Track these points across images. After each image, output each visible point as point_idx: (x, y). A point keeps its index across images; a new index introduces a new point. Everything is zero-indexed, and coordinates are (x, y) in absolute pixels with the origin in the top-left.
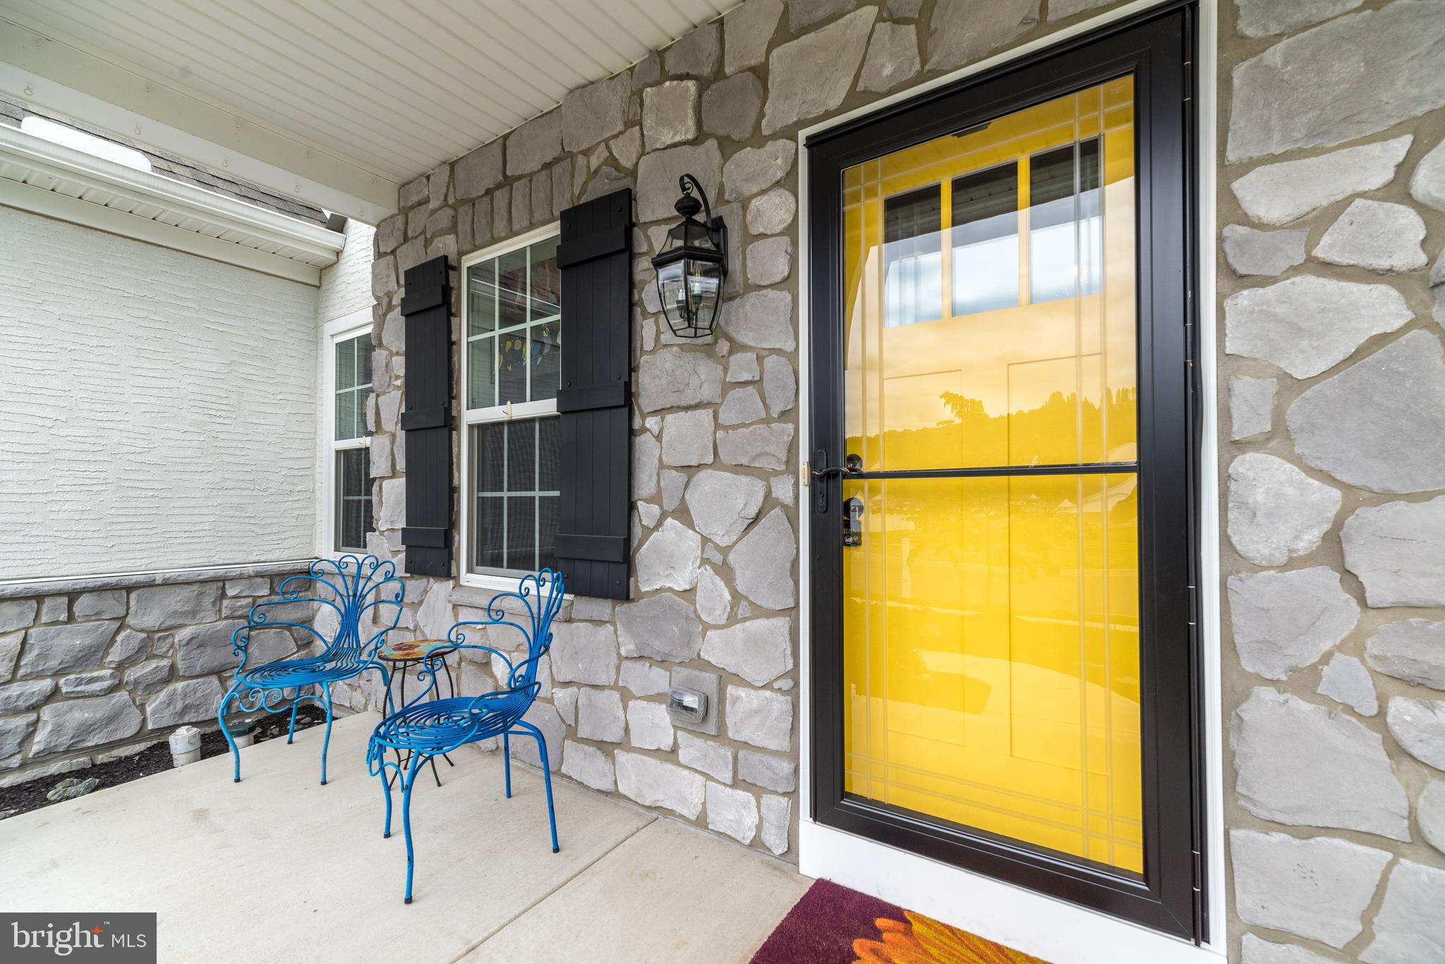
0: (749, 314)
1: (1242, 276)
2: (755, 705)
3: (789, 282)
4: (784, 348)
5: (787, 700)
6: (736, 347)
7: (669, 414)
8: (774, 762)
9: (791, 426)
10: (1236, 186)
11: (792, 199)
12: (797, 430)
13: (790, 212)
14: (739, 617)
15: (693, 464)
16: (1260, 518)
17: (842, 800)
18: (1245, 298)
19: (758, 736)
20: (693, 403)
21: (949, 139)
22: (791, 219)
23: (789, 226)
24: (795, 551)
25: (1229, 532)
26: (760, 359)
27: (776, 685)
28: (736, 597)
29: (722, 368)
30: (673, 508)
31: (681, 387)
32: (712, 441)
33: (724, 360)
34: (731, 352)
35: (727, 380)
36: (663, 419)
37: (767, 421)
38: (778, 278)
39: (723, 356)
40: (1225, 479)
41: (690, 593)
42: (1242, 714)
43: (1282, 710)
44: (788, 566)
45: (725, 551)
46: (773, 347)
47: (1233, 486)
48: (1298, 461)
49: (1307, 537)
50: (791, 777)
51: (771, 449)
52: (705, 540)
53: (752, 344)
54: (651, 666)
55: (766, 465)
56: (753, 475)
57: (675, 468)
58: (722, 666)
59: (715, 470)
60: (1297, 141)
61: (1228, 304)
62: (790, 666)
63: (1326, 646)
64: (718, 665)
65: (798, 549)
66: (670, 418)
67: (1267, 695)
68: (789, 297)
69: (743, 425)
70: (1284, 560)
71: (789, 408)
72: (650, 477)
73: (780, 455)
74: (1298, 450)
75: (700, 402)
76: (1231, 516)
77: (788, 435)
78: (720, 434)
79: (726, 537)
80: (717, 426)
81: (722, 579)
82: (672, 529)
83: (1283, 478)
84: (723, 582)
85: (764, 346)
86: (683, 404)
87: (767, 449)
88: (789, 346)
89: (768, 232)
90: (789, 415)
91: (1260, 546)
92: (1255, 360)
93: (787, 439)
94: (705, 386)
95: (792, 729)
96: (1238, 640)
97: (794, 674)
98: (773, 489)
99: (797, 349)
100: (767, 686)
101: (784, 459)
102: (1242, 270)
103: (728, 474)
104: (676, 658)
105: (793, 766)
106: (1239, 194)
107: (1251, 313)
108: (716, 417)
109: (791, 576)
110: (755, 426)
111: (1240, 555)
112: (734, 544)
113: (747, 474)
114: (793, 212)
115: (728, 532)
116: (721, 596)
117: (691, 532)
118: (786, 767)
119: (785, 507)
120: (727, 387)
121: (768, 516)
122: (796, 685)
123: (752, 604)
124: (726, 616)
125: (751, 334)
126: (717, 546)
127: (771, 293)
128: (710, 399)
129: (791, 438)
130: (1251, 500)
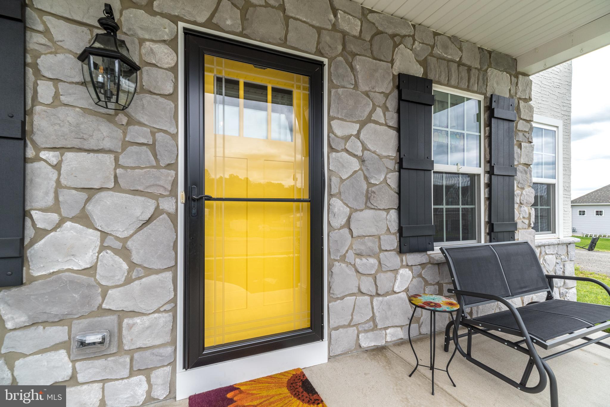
0: (145, 106)
1: (333, 148)
2: (147, 324)
3: (172, 96)
4: (169, 131)
5: (170, 315)
6: (132, 121)
7: (68, 152)
8: (162, 351)
9: (173, 173)
10: (332, 122)
11: (174, 54)
12: (177, 174)
13: (174, 61)
14: (134, 277)
15: (96, 187)
16: (336, 216)
17: (203, 352)
18: (334, 155)
19: (149, 341)
20: (96, 148)
21: (251, 66)
22: (174, 64)
23: (172, 67)
24: (175, 237)
25: (330, 220)
26: (153, 134)
27: (162, 309)
28: (132, 265)
29: (122, 131)
30: (73, 215)
31: (85, 136)
32: (113, 174)
33: (123, 127)
34: (128, 124)
35: (127, 139)
36: (62, 155)
37: (158, 167)
38: (167, 93)
39: (123, 125)
40: (329, 205)
41: (91, 270)
42: (332, 271)
43: (340, 267)
44: (172, 244)
45: (125, 240)
46: (161, 128)
47: (331, 207)
48: (342, 200)
49: (344, 221)
50: (172, 354)
51: (161, 183)
52: (104, 235)
53: (146, 123)
54: (44, 328)
55: (156, 192)
56: (146, 196)
57: (76, 189)
58: (121, 309)
59: (115, 192)
60: (343, 116)
61: (330, 155)
62: (172, 296)
63: (346, 249)
64: (118, 309)
65: (177, 235)
66: (69, 155)
67: (336, 263)
68: (173, 105)
69: (139, 168)
70: (339, 227)
71: (172, 162)
72: (47, 193)
73: (167, 187)
74: (342, 198)
75: (102, 149)
76: (330, 216)
77: (172, 177)
78: (118, 171)
79: (126, 232)
80: (117, 165)
81: (121, 257)
82: (71, 229)
83: (340, 205)
84: (121, 259)
85: (155, 126)
86: (86, 147)
87: (158, 183)
88: (172, 130)
89: (159, 65)
90: (172, 166)
91: (336, 224)
92: (335, 172)
93: (171, 179)
94: (107, 139)
95: (172, 329)
96: (331, 250)
97: (174, 300)
98: (160, 204)
99: (177, 133)
100: (158, 311)
101: (170, 189)
102: (333, 147)
103: (127, 195)
104: (75, 315)
105: (173, 348)
106: (332, 125)
107: (335, 159)
108: (116, 160)
109: (173, 249)
110: (148, 169)
111: (331, 226)
112: (131, 236)
113: (142, 196)
114: (175, 61)
115: (127, 229)
116: (120, 268)
117: (91, 231)
118: (170, 349)
119: (169, 214)
120: (126, 145)
121: (158, 219)
122: (176, 305)
123: (145, 268)
124: (123, 279)
125: (146, 117)
126: (117, 238)
127: (161, 100)
128: (112, 148)
129: (173, 178)
130: (334, 211)
